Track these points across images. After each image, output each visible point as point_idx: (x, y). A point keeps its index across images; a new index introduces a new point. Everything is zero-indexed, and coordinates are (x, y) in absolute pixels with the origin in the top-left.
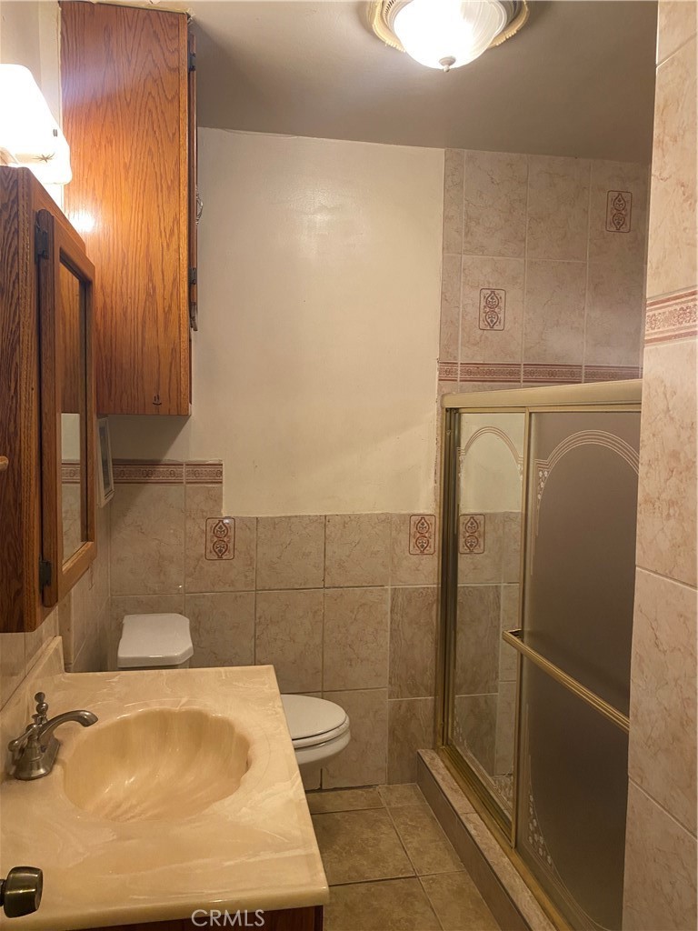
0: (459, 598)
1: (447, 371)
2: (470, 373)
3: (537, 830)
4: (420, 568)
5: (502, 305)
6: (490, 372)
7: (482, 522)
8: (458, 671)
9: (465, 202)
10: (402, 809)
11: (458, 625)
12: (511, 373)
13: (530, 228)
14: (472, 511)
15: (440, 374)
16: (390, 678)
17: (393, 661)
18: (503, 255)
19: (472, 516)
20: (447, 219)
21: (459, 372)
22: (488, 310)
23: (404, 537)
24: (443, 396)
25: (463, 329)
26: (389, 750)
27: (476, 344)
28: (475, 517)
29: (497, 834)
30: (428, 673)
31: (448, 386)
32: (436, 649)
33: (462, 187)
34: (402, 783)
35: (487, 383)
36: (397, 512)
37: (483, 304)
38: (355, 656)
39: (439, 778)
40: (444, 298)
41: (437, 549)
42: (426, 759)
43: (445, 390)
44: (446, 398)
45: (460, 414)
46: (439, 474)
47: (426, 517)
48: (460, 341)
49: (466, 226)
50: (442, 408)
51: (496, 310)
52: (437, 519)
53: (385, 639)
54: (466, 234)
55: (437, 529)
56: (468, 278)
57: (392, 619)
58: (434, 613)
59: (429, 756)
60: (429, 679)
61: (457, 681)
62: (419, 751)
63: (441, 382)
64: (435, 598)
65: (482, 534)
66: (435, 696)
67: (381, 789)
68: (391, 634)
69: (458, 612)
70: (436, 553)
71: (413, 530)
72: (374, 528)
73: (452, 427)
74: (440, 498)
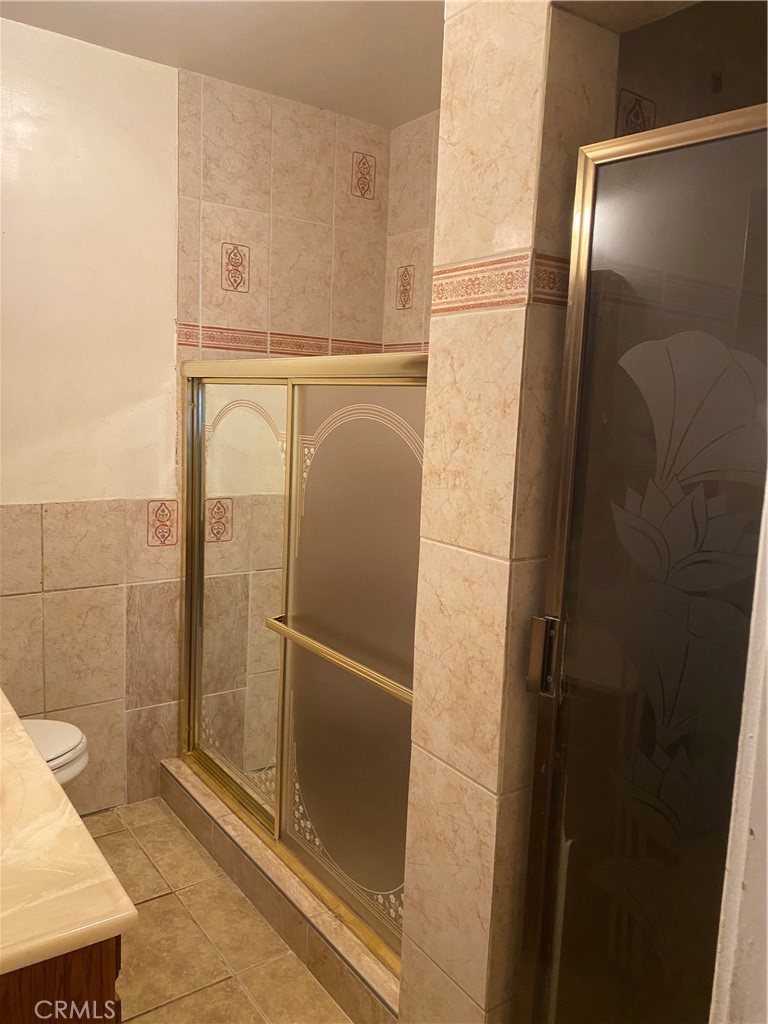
0: (205, 591)
1: (187, 334)
2: (212, 338)
3: (303, 816)
4: (161, 561)
5: (245, 263)
6: (235, 339)
7: (230, 507)
8: (205, 670)
9: (202, 137)
10: (147, 827)
11: (205, 620)
12: (257, 342)
13: (274, 180)
14: (218, 494)
15: (179, 337)
16: (127, 687)
17: (131, 668)
18: (246, 207)
19: (219, 500)
20: (183, 155)
21: (201, 336)
22: (231, 268)
23: (141, 528)
24: (183, 363)
25: (204, 288)
26: (128, 767)
27: (219, 305)
28: (223, 501)
29: (258, 830)
30: (171, 676)
31: (188, 351)
32: (180, 649)
33: (199, 119)
34: (143, 800)
35: (232, 351)
36: (132, 498)
37: (225, 260)
38: (84, 667)
39: (188, 786)
40: (181, 248)
41: (180, 539)
42: (172, 769)
43: (186, 357)
44: (186, 365)
45: (204, 384)
46: (180, 454)
47: (167, 503)
48: (200, 302)
49: (205, 166)
50: (183, 377)
51: (240, 269)
52: (180, 505)
53: (121, 644)
54: (205, 177)
55: (180, 517)
56: (208, 229)
57: (128, 621)
58: (177, 610)
59: (173, 765)
60: (172, 682)
61: (204, 681)
62: (162, 761)
63: (180, 347)
64: (179, 593)
65: (229, 519)
66: (179, 699)
67: (120, 811)
68: (128, 639)
69: (204, 605)
70: (179, 543)
71: (152, 517)
72: (103, 517)
73: (195, 400)
74: (183, 481)
